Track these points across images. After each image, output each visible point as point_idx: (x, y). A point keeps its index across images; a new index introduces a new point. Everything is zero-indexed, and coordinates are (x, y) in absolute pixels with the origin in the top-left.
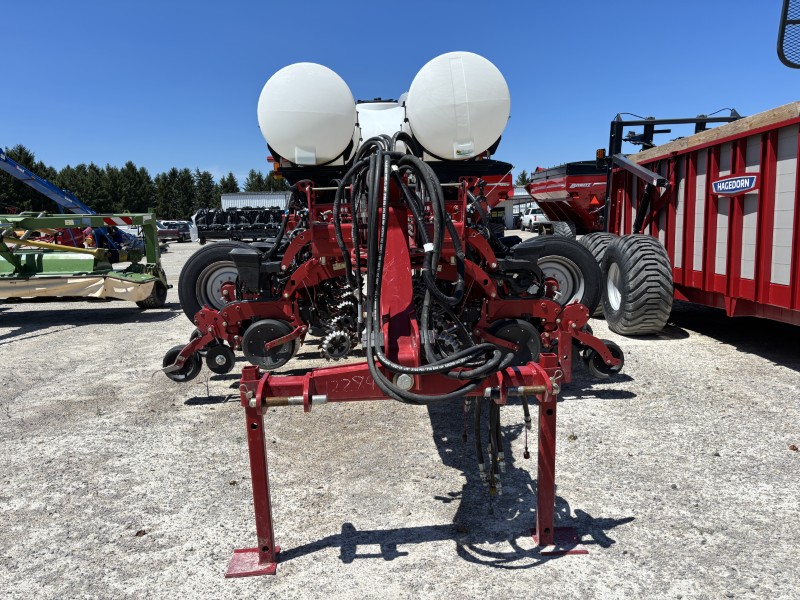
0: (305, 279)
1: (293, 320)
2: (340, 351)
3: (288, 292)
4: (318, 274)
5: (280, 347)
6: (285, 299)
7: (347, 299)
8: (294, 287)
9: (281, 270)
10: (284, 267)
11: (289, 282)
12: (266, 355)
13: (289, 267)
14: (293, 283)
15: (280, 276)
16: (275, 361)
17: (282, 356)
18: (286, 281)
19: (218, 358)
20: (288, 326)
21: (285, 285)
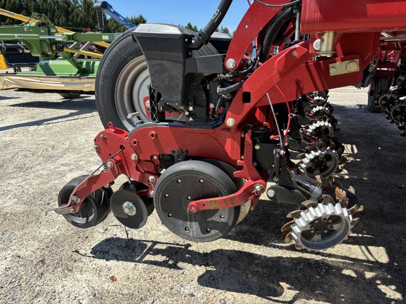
0: (272, 90)
1: (240, 168)
2: (324, 236)
3: (235, 114)
4: (298, 83)
5: (214, 212)
6: (228, 129)
7: (320, 115)
8: (248, 106)
9: (226, 71)
10: (231, 63)
11: (239, 96)
12: (191, 218)
13: (243, 65)
14: (246, 97)
15: (224, 83)
16: (205, 231)
17: (216, 225)
18: (234, 93)
19: (125, 204)
20: (231, 176)
21: (230, 101)
